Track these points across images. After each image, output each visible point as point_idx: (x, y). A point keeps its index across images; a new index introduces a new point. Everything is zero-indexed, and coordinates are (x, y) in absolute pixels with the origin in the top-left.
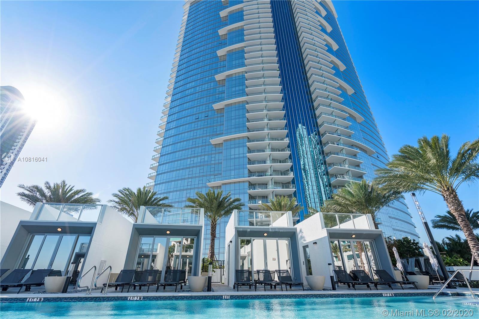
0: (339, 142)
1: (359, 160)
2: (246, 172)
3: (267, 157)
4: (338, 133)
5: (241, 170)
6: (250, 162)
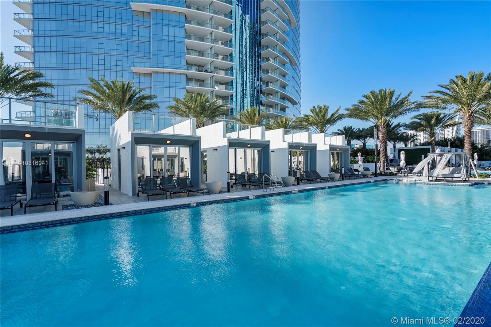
0: (275, 47)
1: (287, 70)
2: (183, 62)
3: (208, 49)
4: (277, 37)
5: (177, 60)
6: (188, 50)
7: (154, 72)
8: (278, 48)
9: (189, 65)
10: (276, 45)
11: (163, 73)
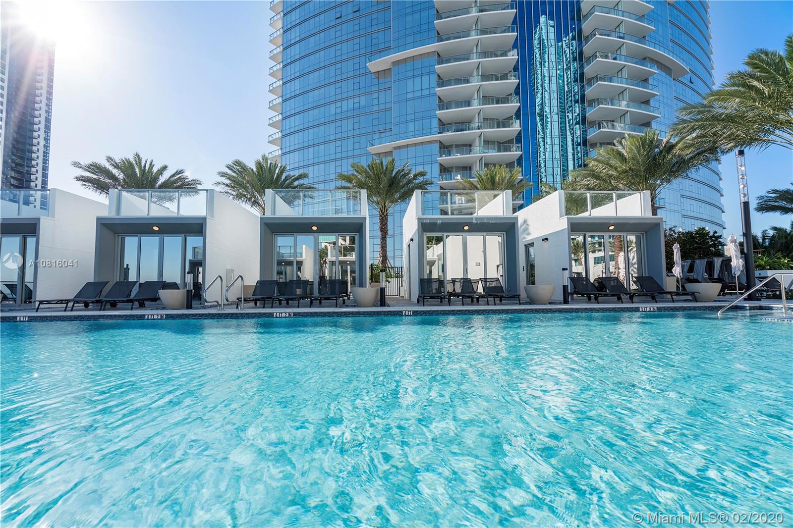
7: (395, 148)
8: (624, 51)
9: (443, 126)
10: (620, 48)
11: (407, 146)
